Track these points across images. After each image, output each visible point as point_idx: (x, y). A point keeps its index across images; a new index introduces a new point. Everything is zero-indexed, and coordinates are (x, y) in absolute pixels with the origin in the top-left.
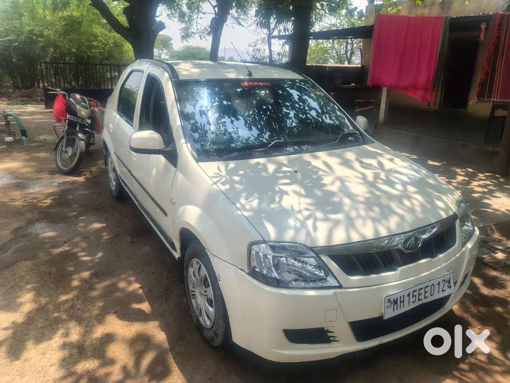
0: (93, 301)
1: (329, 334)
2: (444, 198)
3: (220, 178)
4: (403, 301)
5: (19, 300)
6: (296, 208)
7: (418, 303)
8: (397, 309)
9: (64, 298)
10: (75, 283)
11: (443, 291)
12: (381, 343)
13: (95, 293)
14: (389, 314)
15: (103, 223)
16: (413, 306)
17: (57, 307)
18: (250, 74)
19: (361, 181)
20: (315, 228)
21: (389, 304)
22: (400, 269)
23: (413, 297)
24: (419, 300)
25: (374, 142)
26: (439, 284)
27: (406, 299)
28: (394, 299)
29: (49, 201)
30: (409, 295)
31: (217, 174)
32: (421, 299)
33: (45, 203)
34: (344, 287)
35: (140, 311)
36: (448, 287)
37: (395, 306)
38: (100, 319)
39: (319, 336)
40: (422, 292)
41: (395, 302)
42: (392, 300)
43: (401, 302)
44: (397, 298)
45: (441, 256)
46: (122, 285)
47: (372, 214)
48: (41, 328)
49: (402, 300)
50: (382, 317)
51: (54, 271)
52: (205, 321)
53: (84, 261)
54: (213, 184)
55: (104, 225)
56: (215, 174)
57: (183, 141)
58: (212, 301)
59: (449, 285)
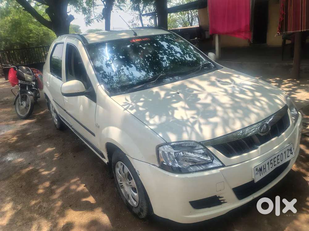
1: (220, 199)
2: (279, 97)
4: (265, 168)
5: (3, 210)
6: (185, 118)
7: (274, 168)
8: (262, 174)
9: (33, 202)
10: (41, 191)
11: (288, 157)
13: (55, 197)
14: (258, 178)
16: (271, 170)
17: (30, 209)
18: (135, 34)
19: (224, 93)
20: (201, 130)
21: (257, 171)
22: (260, 147)
23: (271, 163)
25: (223, 68)
26: (285, 152)
27: (267, 166)
28: (260, 168)
29: (15, 138)
30: (268, 164)
31: (126, 103)
32: (276, 165)
33: (12, 140)
34: (226, 166)
35: (88, 202)
36: (291, 154)
37: (261, 172)
38: (62, 214)
39: (214, 201)
40: (276, 159)
41: (261, 170)
42: (258, 169)
43: (264, 169)
45: (283, 134)
47: (238, 115)
48: (20, 226)
49: (264, 168)
50: (253, 181)
51: (24, 184)
52: (132, 202)
53: (44, 175)
54: (124, 110)
55: (55, 148)
56: (124, 103)
57: (98, 84)
58: (136, 189)
59: (291, 152)
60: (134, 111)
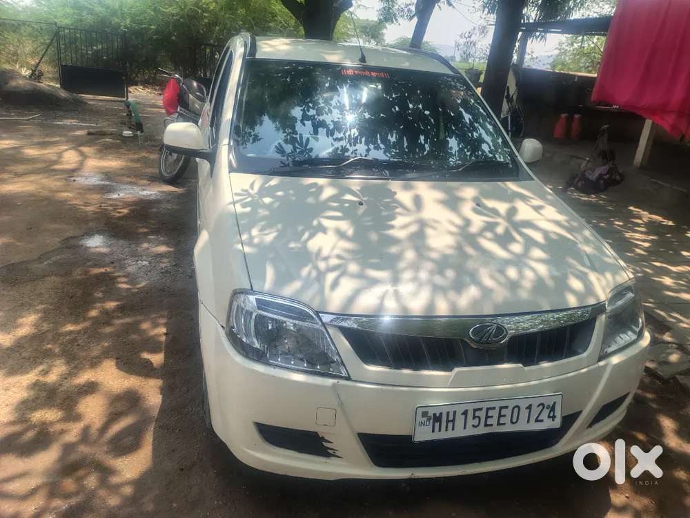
0: (101, 338)
1: (325, 444)
2: (593, 277)
3: (246, 197)
4: (453, 421)
5: (20, 321)
6: (325, 253)
7: (482, 430)
8: (440, 431)
9: (70, 327)
10: (94, 313)
11: (537, 420)
12: (413, 477)
13: (108, 330)
14: (424, 434)
15: (171, 248)
16: (470, 432)
17: (57, 337)
18: (363, 59)
19: (454, 229)
21: (425, 419)
22: (456, 370)
23: (474, 417)
24: (486, 425)
25: (533, 179)
26: (529, 407)
27: (460, 418)
28: (435, 414)
29: (125, 211)
30: (465, 413)
31: (246, 191)
32: (490, 425)
33: (119, 213)
34: (353, 379)
35: (148, 362)
36: (549, 417)
37: (437, 425)
38: (94, 363)
39: (310, 443)
40: (495, 413)
41: (437, 419)
42: (431, 414)
43: (448, 421)
44: (441, 414)
45: (545, 365)
46: (145, 326)
47: (438, 280)
48: (24, 358)
49: (451, 418)
50: (410, 437)
51: (79, 293)
53: (120, 288)
55: (172, 249)
56: (243, 190)
57: (226, 141)
59: (551, 415)
60: (248, 209)
